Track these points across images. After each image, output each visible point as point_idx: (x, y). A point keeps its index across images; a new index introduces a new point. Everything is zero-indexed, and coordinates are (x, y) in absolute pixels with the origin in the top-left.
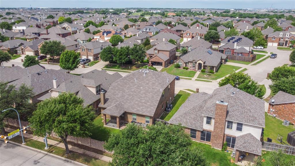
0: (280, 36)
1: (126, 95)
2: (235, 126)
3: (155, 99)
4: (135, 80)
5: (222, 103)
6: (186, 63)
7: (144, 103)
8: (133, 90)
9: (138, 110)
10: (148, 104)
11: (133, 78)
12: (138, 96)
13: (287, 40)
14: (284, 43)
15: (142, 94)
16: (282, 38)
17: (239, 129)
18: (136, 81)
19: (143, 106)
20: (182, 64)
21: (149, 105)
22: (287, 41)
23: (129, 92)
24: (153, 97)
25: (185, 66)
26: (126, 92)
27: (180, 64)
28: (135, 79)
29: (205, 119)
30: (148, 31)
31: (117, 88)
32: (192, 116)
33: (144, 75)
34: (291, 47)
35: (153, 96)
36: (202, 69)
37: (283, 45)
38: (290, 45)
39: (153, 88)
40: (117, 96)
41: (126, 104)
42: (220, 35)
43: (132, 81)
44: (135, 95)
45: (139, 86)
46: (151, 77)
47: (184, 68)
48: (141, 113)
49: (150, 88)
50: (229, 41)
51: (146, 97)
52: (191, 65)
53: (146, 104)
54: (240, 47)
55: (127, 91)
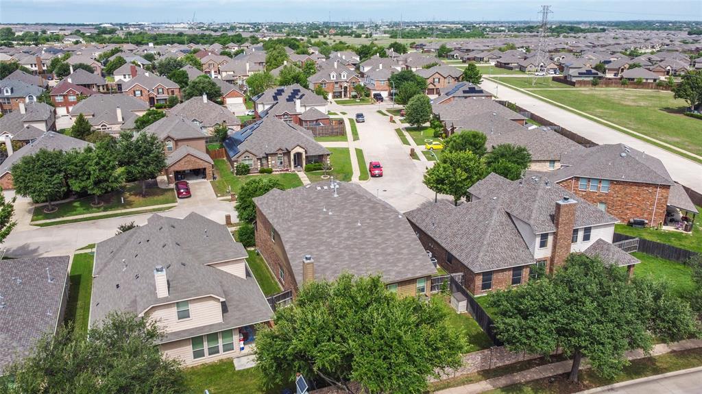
0: (332, 78)
1: (340, 250)
2: (581, 234)
3: (408, 239)
4: (326, 213)
5: (566, 203)
6: (260, 159)
7: (395, 253)
8: (345, 235)
9: (399, 273)
10: (405, 251)
11: (318, 210)
12: (368, 243)
13: (346, 85)
14: (341, 92)
15: (372, 237)
16: (336, 83)
17: (587, 238)
18: (330, 213)
19: (399, 260)
20: (252, 162)
21: (408, 254)
22: (346, 88)
23: (340, 242)
24: (399, 236)
25: (259, 166)
26: (333, 244)
27: (247, 163)
28: (325, 210)
29: (538, 240)
30: (9, 94)
31: (304, 243)
32: (504, 244)
33: (336, 196)
34: (355, 97)
35: (399, 234)
36: (304, 165)
37: (341, 97)
38: (354, 93)
39: (382, 218)
40: (321, 260)
41: (362, 270)
42: (220, 88)
43: (322, 216)
44: (362, 245)
45: (348, 222)
46: (353, 196)
47: (262, 172)
48: (409, 276)
49: (375, 220)
50: (275, 98)
51: (386, 241)
52: (273, 162)
53: (402, 254)
54: (308, 108)
55: (335, 241)
